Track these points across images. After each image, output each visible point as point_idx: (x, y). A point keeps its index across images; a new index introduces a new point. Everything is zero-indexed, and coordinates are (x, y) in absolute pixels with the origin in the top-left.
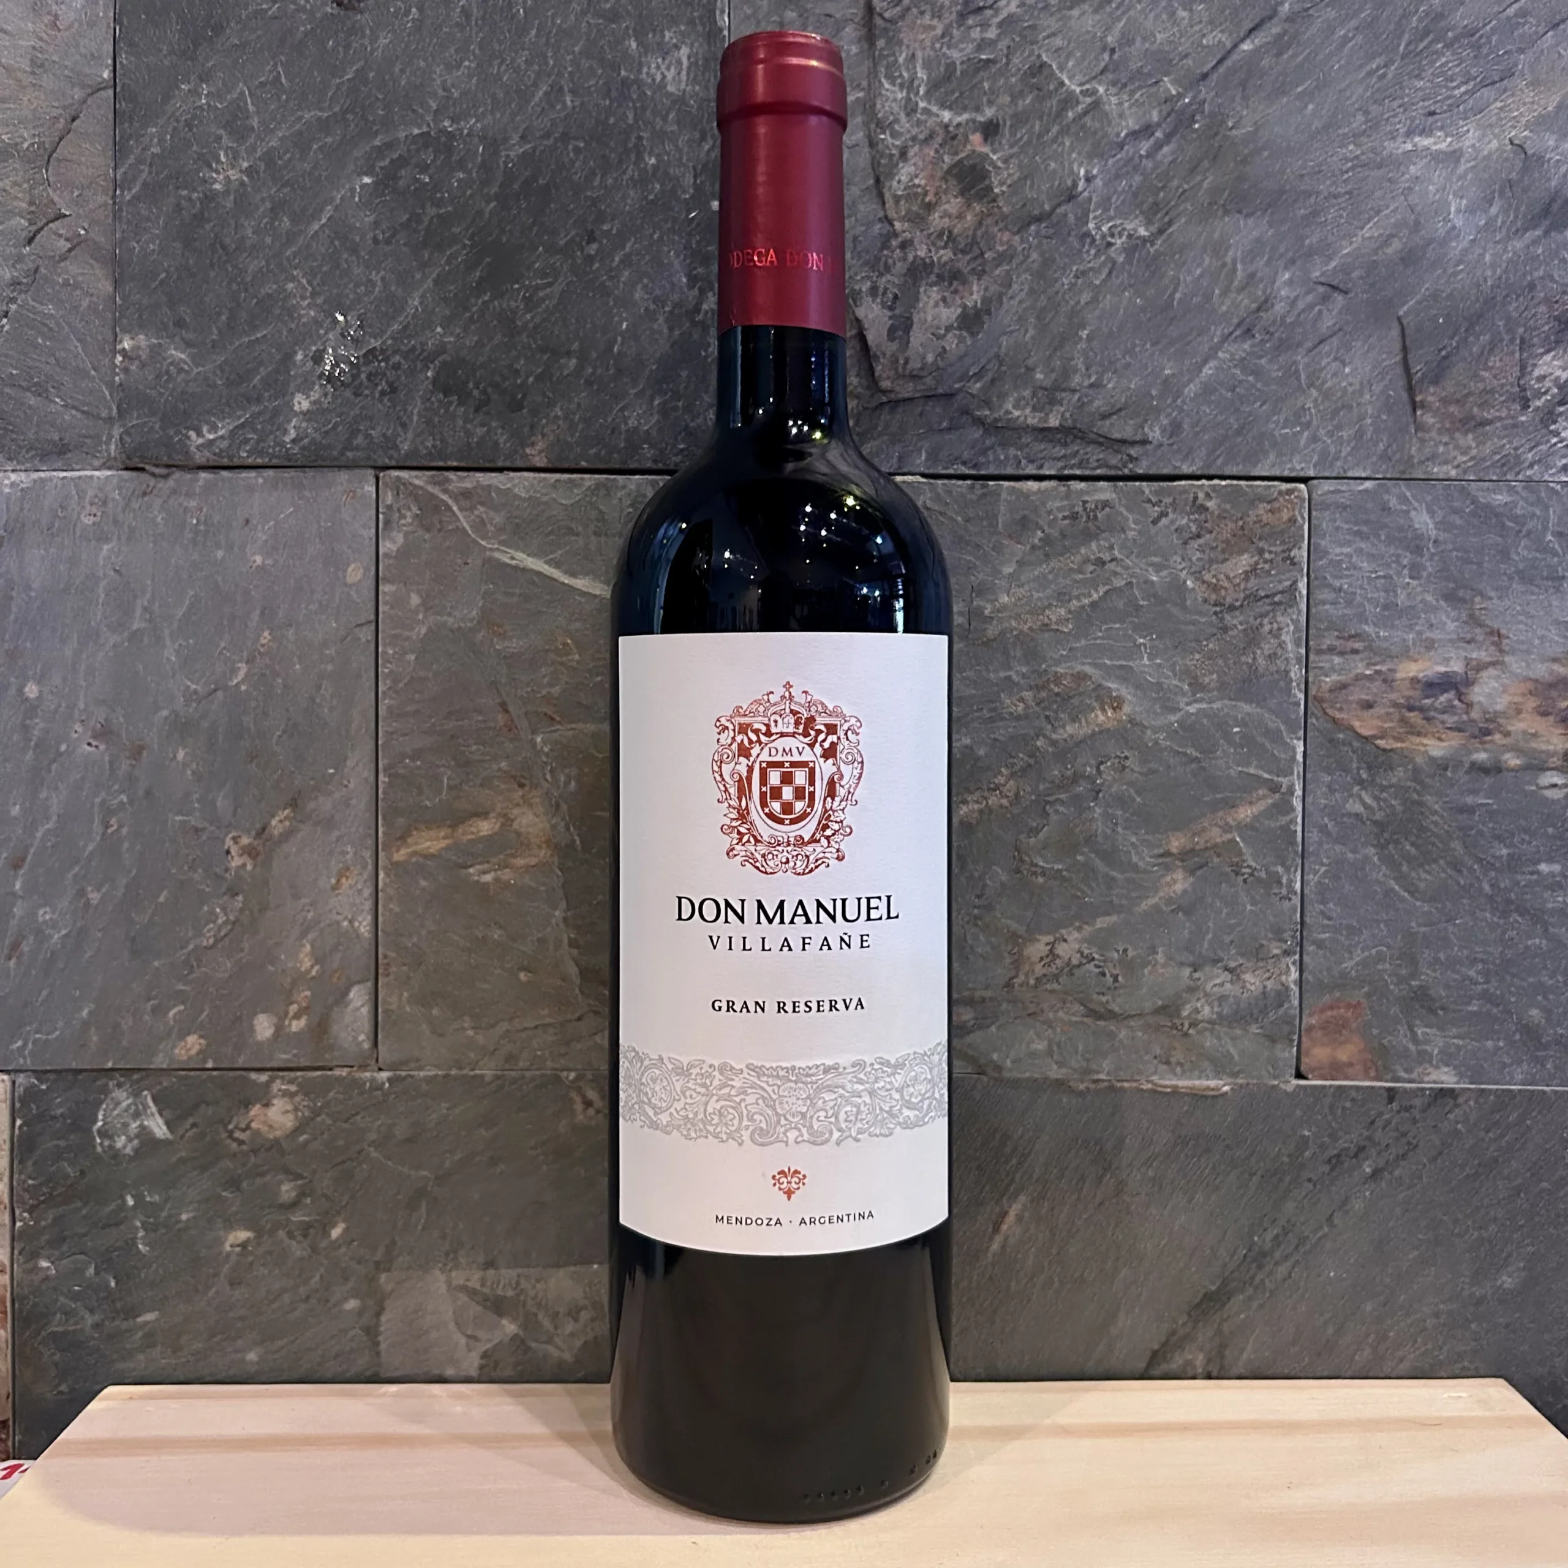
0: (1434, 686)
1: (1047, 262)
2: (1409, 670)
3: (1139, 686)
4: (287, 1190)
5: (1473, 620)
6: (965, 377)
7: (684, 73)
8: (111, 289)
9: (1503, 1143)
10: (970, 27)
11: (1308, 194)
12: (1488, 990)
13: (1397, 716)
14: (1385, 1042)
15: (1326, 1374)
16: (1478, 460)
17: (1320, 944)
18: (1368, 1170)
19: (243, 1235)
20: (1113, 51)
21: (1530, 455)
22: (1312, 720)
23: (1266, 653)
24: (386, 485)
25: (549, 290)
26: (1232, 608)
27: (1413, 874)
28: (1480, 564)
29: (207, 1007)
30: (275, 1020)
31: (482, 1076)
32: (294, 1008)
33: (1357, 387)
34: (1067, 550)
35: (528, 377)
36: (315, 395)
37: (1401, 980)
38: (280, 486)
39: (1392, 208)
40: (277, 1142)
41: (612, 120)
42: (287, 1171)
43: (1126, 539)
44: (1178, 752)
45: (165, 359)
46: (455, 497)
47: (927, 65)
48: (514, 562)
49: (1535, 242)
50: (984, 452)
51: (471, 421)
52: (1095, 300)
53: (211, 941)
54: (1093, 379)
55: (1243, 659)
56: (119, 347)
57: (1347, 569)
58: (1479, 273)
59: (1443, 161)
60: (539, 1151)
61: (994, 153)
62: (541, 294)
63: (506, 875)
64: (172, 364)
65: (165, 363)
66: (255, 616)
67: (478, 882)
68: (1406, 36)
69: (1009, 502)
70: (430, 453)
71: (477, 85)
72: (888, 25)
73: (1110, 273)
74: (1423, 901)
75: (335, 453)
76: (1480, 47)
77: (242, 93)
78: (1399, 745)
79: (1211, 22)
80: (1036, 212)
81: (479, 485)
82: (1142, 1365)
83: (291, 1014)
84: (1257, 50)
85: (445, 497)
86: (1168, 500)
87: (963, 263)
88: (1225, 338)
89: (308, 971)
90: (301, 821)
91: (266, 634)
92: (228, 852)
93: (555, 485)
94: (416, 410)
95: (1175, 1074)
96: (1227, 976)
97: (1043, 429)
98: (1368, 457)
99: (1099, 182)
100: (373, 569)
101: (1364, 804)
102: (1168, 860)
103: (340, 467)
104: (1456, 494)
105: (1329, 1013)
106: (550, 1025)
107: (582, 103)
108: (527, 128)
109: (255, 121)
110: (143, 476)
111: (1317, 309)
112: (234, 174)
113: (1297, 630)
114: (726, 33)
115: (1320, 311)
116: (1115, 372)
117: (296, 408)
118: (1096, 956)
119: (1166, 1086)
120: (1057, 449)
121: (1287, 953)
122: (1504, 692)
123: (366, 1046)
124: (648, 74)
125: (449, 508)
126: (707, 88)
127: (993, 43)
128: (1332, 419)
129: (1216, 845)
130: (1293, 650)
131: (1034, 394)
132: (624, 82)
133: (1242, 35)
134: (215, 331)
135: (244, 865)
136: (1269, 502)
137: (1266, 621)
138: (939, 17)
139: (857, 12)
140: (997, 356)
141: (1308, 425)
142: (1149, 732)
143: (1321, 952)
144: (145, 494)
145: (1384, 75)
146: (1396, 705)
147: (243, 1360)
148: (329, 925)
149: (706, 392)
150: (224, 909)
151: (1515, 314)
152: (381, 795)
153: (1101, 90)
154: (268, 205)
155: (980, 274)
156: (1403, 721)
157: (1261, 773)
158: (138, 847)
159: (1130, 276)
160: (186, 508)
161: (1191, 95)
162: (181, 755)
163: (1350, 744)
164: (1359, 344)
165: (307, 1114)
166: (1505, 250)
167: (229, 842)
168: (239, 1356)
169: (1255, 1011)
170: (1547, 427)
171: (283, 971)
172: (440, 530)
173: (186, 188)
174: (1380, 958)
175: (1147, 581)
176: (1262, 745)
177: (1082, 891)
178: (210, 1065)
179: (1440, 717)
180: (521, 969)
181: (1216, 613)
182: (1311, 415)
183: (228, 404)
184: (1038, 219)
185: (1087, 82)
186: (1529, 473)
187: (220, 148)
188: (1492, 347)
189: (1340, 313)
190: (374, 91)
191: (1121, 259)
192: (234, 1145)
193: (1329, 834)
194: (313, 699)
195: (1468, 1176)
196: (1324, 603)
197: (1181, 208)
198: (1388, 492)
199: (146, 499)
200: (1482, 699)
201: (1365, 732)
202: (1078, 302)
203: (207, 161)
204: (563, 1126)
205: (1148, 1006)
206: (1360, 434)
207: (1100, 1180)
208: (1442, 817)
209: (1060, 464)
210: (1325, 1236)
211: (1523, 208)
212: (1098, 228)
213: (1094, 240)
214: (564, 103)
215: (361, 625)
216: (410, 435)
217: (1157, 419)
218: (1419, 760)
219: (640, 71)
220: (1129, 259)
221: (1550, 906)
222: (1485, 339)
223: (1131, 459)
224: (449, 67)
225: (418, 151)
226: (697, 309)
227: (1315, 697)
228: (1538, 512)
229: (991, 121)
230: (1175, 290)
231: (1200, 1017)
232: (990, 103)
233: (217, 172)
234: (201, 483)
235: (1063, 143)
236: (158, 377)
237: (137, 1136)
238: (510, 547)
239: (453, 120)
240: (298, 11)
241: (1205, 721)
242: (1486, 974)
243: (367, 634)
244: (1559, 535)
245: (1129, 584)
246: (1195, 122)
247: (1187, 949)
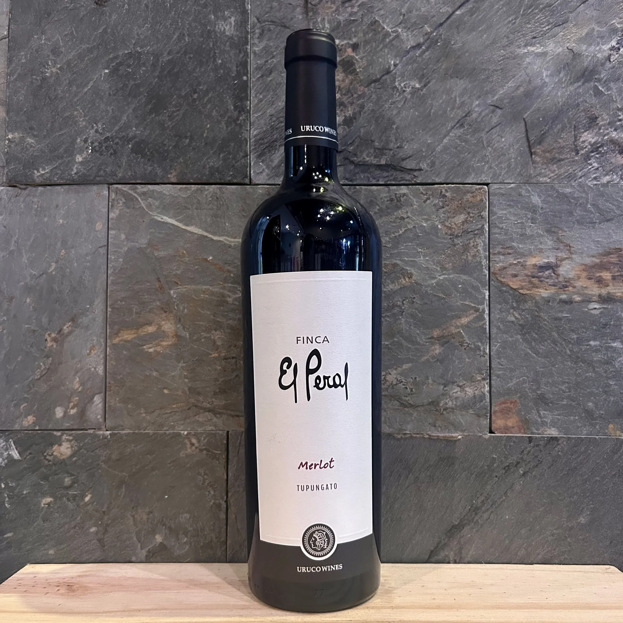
0: (543, 268)
1: (379, 99)
2: (532, 261)
3: (420, 268)
4: (67, 481)
5: (559, 240)
6: (346, 144)
7: (233, 27)
8: (5, 115)
9: (579, 460)
10: (346, 7)
11: (485, 70)
12: (570, 395)
13: (527, 280)
14: (527, 417)
15: (505, 561)
16: (559, 176)
17: (498, 376)
18: (521, 472)
19: (49, 500)
20: (404, 15)
21: (580, 173)
22: (492, 282)
23: (472, 254)
24: (112, 191)
25: (178, 112)
26: (457, 236)
27: (537, 346)
28: (561, 217)
29: (36, 404)
30: (64, 409)
31: (148, 433)
32: (72, 404)
33: (508, 147)
34: (389, 214)
35: (169, 147)
36: (84, 155)
37: (534, 391)
38: (70, 192)
39: (520, 74)
40: (63, 459)
41: (204, 46)
42: (68, 473)
43: (413, 209)
44: (436, 296)
45: (25, 142)
46: (140, 195)
47: (329, 22)
48: (163, 220)
49: (579, 87)
50: (355, 175)
51: (146, 165)
52: (399, 113)
53: (39, 377)
54: (398, 145)
55: (463, 257)
56: (7, 138)
57: (505, 220)
58: (556, 100)
59: (540, 56)
60: (172, 464)
61: (357, 55)
62: (175, 114)
63: (159, 349)
64: (28, 144)
65: (26, 143)
66: (59, 244)
67: (147, 352)
68: (523, 7)
69: (365, 195)
70: (130, 177)
71: (151, 34)
72: (314, 7)
73: (405, 102)
74: (542, 358)
75: (92, 178)
76: (554, 11)
77: (58, 39)
78: (528, 292)
79: (443, 3)
80: (374, 79)
81: (149, 190)
82: (427, 557)
83: (70, 407)
84: (462, 14)
85: (135, 195)
86: (430, 193)
87: (345, 99)
88: (452, 128)
89: (78, 389)
90: (76, 327)
91: (63, 251)
92: (46, 340)
93: (180, 190)
94: (124, 160)
95: (438, 431)
96: (458, 389)
97: (378, 165)
98: (513, 174)
99: (399, 67)
100: (107, 224)
101: (515, 317)
102: (433, 340)
103: (94, 184)
104: (550, 189)
105: (503, 405)
106: (177, 411)
107: (192, 40)
108: (170, 50)
109: (63, 50)
110: (17, 189)
111: (490, 116)
112: (54, 70)
113: (485, 245)
114: (249, 11)
115: (491, 116)
116: (407, 142)
117: (77, 160)
118: (404, 381)
119: (433, 436)
120: (384, 174)
121: (484, 379)
122: (572, 270)
123: (101, 420)
124: (218, 28)
125: (137, 199)
126: (241, 33)
127: (356, 13)
128: (497, 160)
129: (452, 334)
130: (483, 253)
131: (375, 151)
132: (209, 31)
133: (456, 8)
134: (45, 131)
135: (53, 345)
136: (472, 193)
137: (471, 241)
138: (334, 3)
139: (302, 2)
140: (359, 136)
141: (487, 162)
142: (424, 287)
143: (499, 380)
144: (16, 196)
145: (515, 23)
146: (527, 276)
147: (47, 554)
148: (87, 370)
149: (241, 152)
150: (44, 363)
151: (571, 116)
152: (108, 317)
153: (400, 30)
154: (68, 81)
155: (352, 104)
156: (530, 282)
157: (470, 304)
158: (10, 338)
159: (413, 103)
160: (33, 202)
161: (436, 32)
162: (28, 300)
163: (508, 292)
164: (508, 129)
165: (76, 448)
166: (566, 91)
167: (47, 336)
168: (46, 552)
169: (471, 405)
170: (587, 161)
171: (68, 389)
172: (133, 208)
173: (35, 75)
174: (524, 382)
175: (422, 226)
176: (471, 293)
177: (397, 354)
178: (37, 428)
179: (546, 280)
180: (164, 388)
181: (450, 238)
182: (489, 158)
183: (50, 160)
184: (375, 81)
185: (394, 27)
186: (580, 180)
187: (49, 60)
188: (563, 129)
189: (499, 117)
190: (110, 37)
191: (409, 97)
192: (46, 462)
193: (500, 330)
194: (81, 277)
195: (564, 475)
196: (496, 233)
197: (434, 76)
198: (521, 188)
199: (17, 198)
200: (563, 272)
201: (514, 287)
202: (392, 114)
203: (44, 65)
204: (182, 454)
205: (425, 402)
206: (509, 166)
207: (407, 477)
208: (548, 322)
209: (386, 179)
210: (504, 500)
211: (573, 75)
212: (400, 85)
213: (398, 89)
214: (185, 40)
215: (102, 247)
216: (122, 170)
217: (425, 160)
218: (537, 298)
219: (215, 27)
220: (412, 97)
221: (595, 359)
222: (559, 126)
223: (415, 176)
224: (140, 27)
225: (127, 59)
226: (238, 119)
227: (493, 273)
228: (584, 195)
229: (355, 44)
230: (432, 109)
231: (447, 406)
232: (355, 36)
233: (48, 69)
234: (39, 191)
235: (384, 52)
236: (22, 149)
237: (6, 458)
238: (162, 214)
239: (141, 48)
240: (81, 7)
241: (447, 283)
242: (569, 388)
243: (103, 251)
244: (593, 205)
245: (414, 227)
246: (438, 42)
247: (442, 378)
